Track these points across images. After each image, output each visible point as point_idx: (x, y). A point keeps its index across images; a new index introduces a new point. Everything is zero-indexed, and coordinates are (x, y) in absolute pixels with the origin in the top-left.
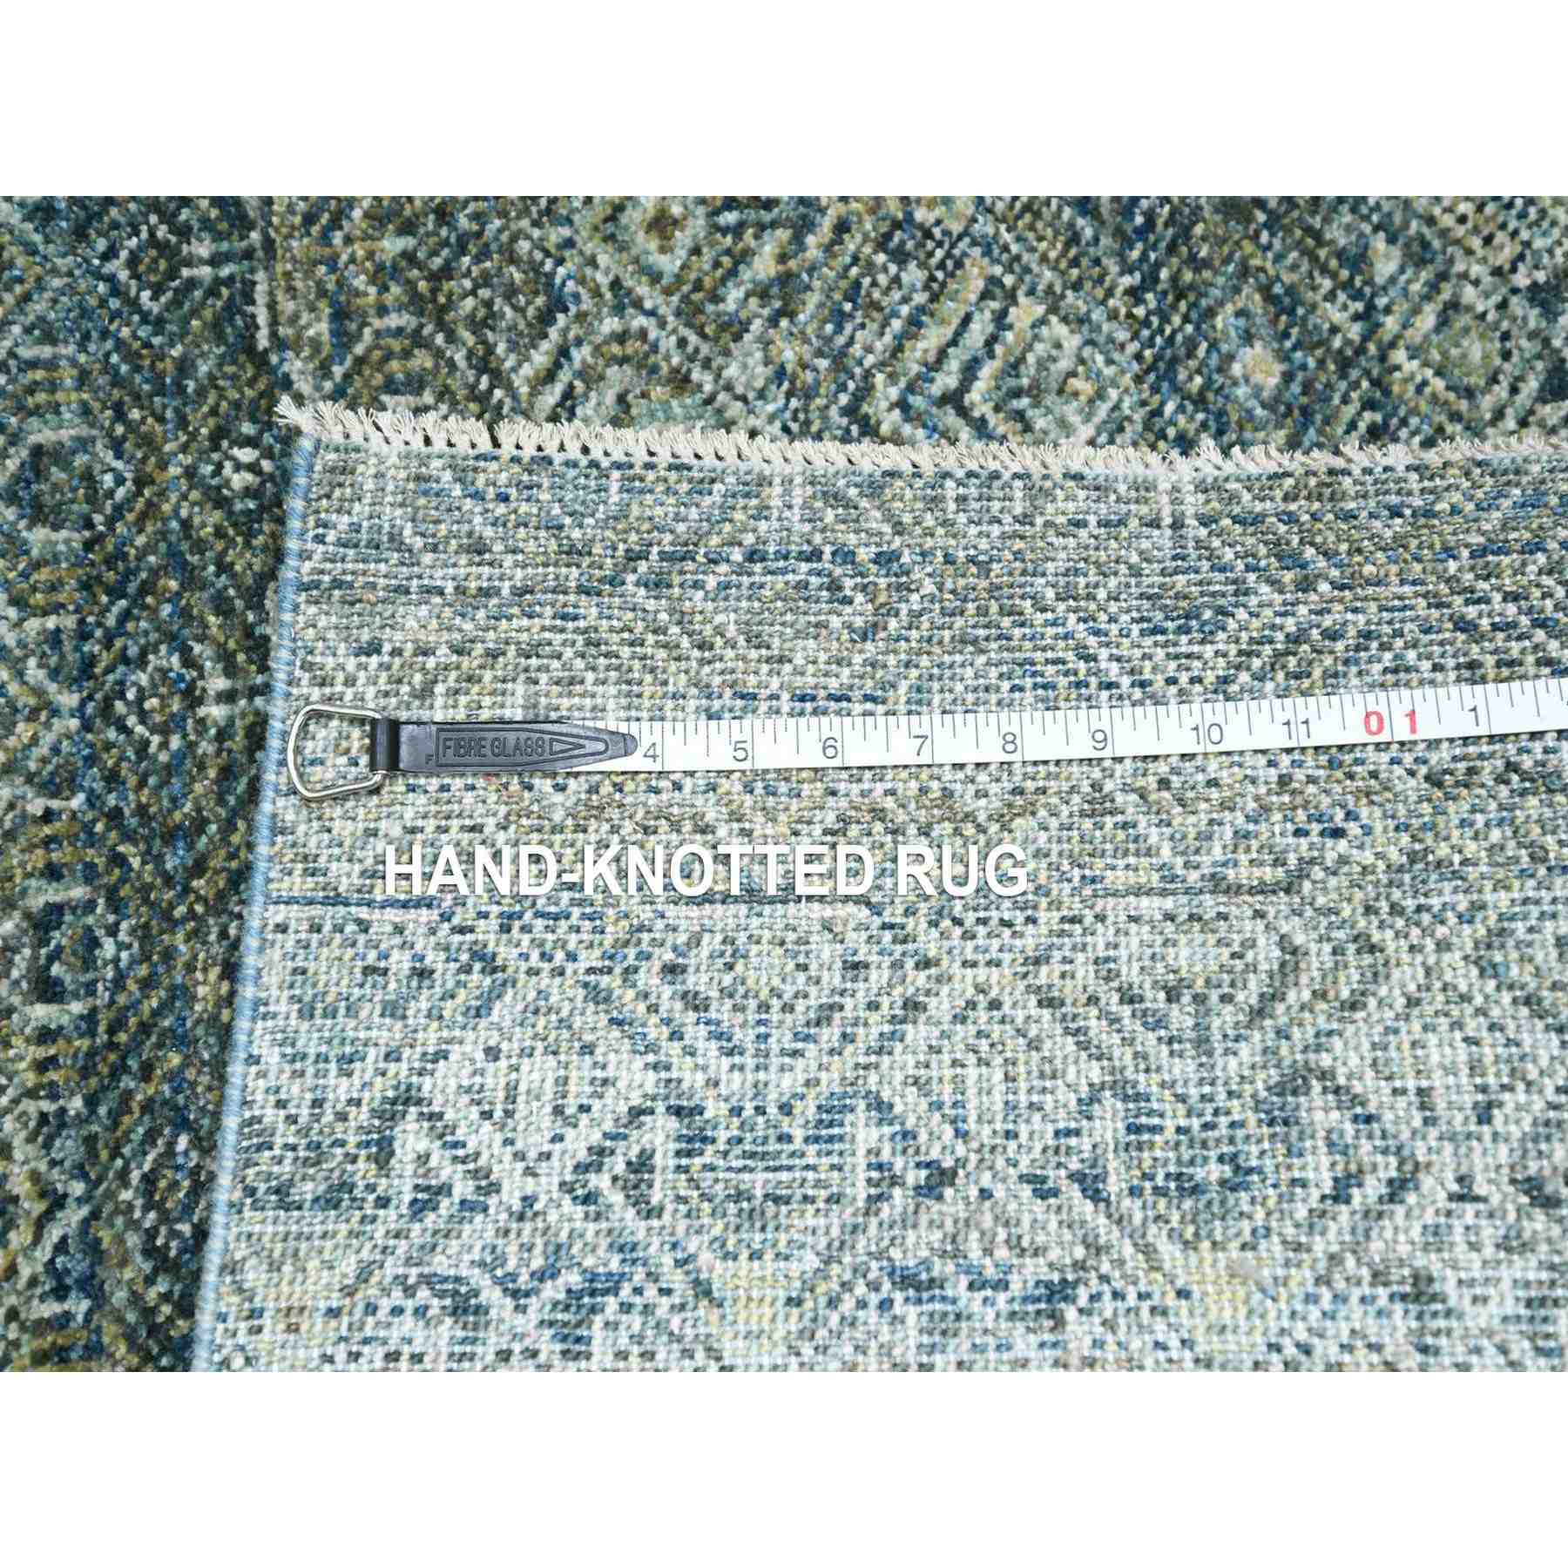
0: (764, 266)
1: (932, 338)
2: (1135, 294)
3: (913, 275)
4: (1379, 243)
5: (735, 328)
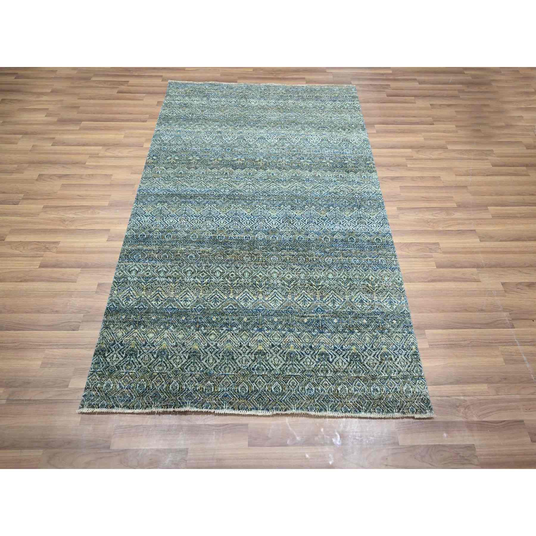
0: (286, 283)
1: (280, 295)
2: (282, 311)
3: (284, 294)
4: (285, 332)
5: (281, 281)
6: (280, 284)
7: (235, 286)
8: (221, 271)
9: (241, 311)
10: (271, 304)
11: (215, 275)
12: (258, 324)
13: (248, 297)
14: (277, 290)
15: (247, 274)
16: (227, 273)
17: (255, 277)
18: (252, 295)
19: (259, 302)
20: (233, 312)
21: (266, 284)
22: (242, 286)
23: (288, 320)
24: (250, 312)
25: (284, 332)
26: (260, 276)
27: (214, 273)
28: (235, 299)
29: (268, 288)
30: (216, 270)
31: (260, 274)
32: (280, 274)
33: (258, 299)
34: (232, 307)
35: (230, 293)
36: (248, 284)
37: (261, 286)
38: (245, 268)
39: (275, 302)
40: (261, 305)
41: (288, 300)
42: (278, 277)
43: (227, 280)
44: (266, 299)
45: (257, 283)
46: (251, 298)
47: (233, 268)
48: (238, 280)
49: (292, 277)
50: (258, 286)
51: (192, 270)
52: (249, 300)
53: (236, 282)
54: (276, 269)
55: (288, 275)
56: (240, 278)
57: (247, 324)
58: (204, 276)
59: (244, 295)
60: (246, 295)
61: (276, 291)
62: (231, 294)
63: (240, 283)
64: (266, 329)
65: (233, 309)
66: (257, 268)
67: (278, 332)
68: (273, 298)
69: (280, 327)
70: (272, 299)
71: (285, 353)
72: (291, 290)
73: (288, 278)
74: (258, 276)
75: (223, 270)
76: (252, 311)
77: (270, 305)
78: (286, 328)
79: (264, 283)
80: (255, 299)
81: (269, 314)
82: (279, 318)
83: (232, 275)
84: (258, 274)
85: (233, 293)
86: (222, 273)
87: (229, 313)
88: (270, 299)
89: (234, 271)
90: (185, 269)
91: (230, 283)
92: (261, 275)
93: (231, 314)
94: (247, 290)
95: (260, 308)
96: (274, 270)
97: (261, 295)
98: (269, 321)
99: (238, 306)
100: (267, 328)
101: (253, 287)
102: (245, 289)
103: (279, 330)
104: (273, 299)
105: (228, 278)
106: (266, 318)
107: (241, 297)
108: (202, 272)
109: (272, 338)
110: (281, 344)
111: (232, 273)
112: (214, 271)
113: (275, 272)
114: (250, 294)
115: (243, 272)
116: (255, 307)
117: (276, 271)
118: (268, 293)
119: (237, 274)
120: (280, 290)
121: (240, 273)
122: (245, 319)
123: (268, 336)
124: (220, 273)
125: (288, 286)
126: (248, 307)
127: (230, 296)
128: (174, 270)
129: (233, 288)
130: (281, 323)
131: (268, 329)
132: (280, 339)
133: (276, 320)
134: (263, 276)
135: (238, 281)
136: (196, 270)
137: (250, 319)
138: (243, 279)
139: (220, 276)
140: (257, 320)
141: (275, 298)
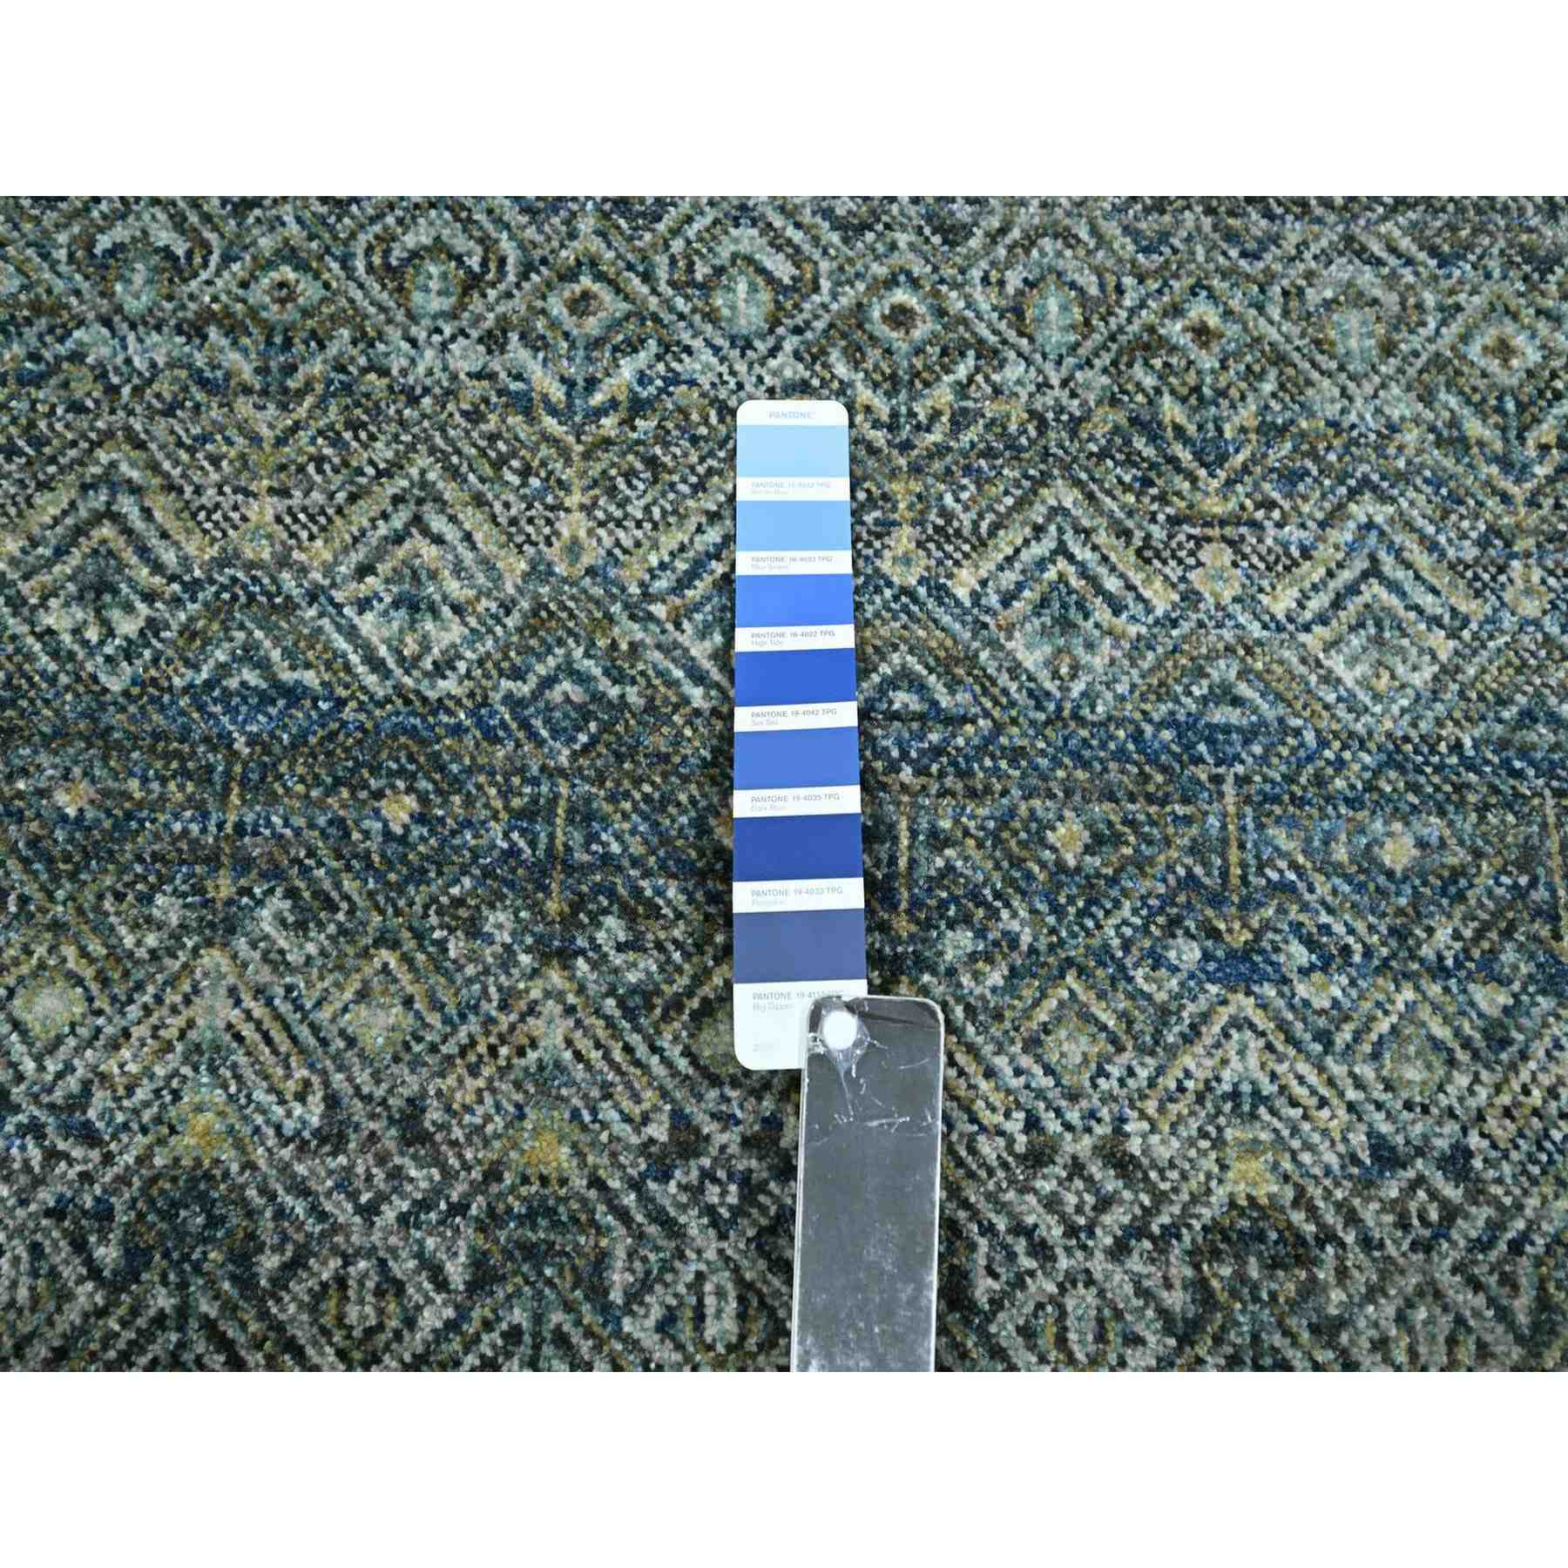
6: (1411, 437)
7: (940, 451)
8: (783, 269)
9: (1014, 736)
10: (1336, 663)
11: (711, 317)
12: (1216, 901)
13: (1084, 573)
14: (1384, 498)
15: (1053, 305)
16: (848, 298)
17: (1150, 344)
18: (1124, 558)
19: (1212, 638)
20: (937, 751)
21: (1271, 432)
22: (1012, 445)
23: (1528, 857)
24: (1121, 755)
25: (1490, 999)
26: (1202, 333)
27: (706, 288)
28: (941, 593)
29: (1290, 478)
30: (725, 252)
31: (1202, 311)
32: (1407, 317)
33: (1191, 598)
34: (919, 687)
35: (886, 527)
36: (1074, 426)
37: (1212, 454)
38: (1029, 241)
39: (1378, 641)
40: (1224, 670)
41: (1508, 622)
42: (1388, 349)
43: (842, 370)
44: (1282, 602)
45: (1171, 410)
46: (1112, 584)
47: (903, 239)
48: (962, 371)
49: (1534, 356)
50: (1185, 456)
51: (461, 244)
52: (1102, 613)
53: (943, 395)
54: (1362, 253)
55: (1489, 336)
56: (990, 355)
57: (1096, 892)
58: (593, 326)
59: (1038, 550)
60: (1062, 550)
61: (1383, 514)
62: (903, 539)
63: (991, 409)
64: (1300, 954)
65: (933, 714)
66: (1164, 236)
67: (1435, 990)
68: (1353, 589)
69: (1443, 935)
70: (1337, 604)
71: (1516, 1247)
72: (1533, 503)
73: (1494, 365)
74: (1174, 329)
75: (797, 257)
76: (1137, 737)
77: (1329, 679)
78: (1509, 955)
79: (1247, 414)
80: (1162, 600)
81: (1319, 781)
82: (1433, 827)
83: (900, 317)
84: (1176, 311)
85: (919, 522)
86: (788, 294)
87: (893, 768)
88: (1317, 603)
89: (919, 268)
90: (387, 239)
91: (883, 411)
92: (1213, 321)
93: (906, 774)
94: (1069, 498)
95: (1221, 715)
96: (1342, 270)
97: (1216, 556)
98: (1329, 868)
99: (986, 683)
100: (1310, 943)
101: (1129, 462)
102: (1044, 480)
103: (1439, 970)
104: (1353, 606)
105: (855, 355)
106: (1292, 824)
107: (1009, 578)
108: (570, 275)
109: (1366, 1071)
110: (1474, 1141)
111: (901, 296)
112: (702, 270)
113: (1360, 300)
114: (1101, 538)
115: (1014, 280)
116: (1162, 692)
117: (1367, 278)
118: (1292, 533)
119: (955, 302)
120: (1417, 503)
121: (984, 300)
122: (1069, 837)
123: (1325, 1038)
124: (765, 296)
125: (1505, 463)
126: (1089, 696)
127: (885, 566)
128: (266, 244)
129: (916, 470)
130: (1453, 885)
131: (1328, 959)
132: (1463, 1081)
133: (1398, 852)
134: (1233, 330)
135: (962, 389)
136: (507, 246)
137: (1117, 840)
138: (1014, 371)
139: (775, 323)
140: (1194, 849)
141: (1374, 590)
